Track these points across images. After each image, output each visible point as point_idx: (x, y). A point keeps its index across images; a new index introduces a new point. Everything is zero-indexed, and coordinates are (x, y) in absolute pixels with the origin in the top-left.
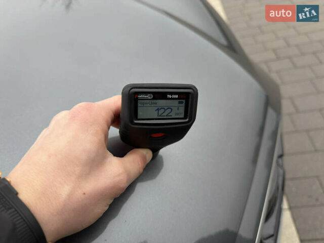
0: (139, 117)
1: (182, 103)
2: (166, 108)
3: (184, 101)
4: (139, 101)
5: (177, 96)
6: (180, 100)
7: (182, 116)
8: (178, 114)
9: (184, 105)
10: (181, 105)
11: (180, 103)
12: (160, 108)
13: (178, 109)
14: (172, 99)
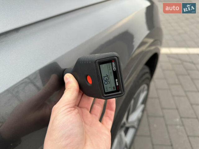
0: (101, 66)
1: (114, 89)
2: (109, 80)
3: (115, 90)
4: (110, 63)
7: (106, 91)
8: (107, 88)
9: (113, 90)
10: (113, 88)
12: (109, 77)
13: (109, 88)
14: (115, 82)
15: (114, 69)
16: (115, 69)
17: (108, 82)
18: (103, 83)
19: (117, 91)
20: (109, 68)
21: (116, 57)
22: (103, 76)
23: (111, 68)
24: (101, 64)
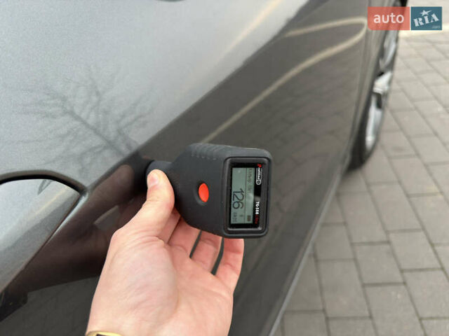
0: (234, 169)
1: (249, 220)
2: (243, 201)
3: (251, 222)
4: (253, 169)
5: (257, 213)
6: (252, 218)
7: (232, 222)
8: (235, 216)
9: (247, 222)
10: (246, 219)
11: (249, 217)
12: (244, 194)
13: (241, 216)
14: (254, 208)
16: (259, 181)
17: (241, 205)
18: (230, 205)
19: (255, 225)
20: (248, 178)
21: (265, 160)
22: (233, 190)
23: (252, 178)
24: (235, 167)
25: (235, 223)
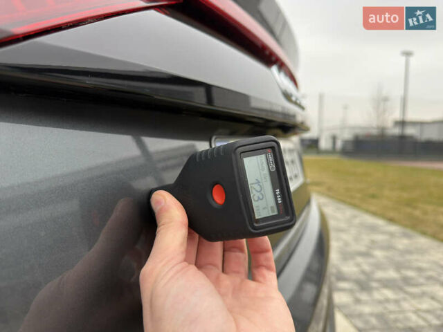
1: (273, 211)
2: (262, 192)
3: (276, 213)
4: (264, 156)
5: (280, 202)
6: (276, 208)
7: (257, 217)
8: (258, 210)
9: (271, 214)
11: (272, 207)
12: (261, 184)
13: (264, 208)
14: (275, 195)
15: (273, 168)
19: (281, 215)
21: (273, 143)
25: (260, 217)
